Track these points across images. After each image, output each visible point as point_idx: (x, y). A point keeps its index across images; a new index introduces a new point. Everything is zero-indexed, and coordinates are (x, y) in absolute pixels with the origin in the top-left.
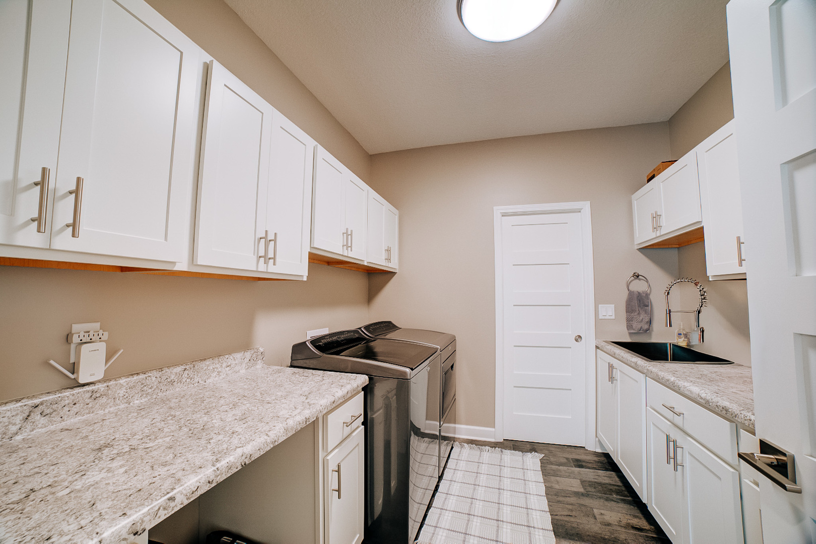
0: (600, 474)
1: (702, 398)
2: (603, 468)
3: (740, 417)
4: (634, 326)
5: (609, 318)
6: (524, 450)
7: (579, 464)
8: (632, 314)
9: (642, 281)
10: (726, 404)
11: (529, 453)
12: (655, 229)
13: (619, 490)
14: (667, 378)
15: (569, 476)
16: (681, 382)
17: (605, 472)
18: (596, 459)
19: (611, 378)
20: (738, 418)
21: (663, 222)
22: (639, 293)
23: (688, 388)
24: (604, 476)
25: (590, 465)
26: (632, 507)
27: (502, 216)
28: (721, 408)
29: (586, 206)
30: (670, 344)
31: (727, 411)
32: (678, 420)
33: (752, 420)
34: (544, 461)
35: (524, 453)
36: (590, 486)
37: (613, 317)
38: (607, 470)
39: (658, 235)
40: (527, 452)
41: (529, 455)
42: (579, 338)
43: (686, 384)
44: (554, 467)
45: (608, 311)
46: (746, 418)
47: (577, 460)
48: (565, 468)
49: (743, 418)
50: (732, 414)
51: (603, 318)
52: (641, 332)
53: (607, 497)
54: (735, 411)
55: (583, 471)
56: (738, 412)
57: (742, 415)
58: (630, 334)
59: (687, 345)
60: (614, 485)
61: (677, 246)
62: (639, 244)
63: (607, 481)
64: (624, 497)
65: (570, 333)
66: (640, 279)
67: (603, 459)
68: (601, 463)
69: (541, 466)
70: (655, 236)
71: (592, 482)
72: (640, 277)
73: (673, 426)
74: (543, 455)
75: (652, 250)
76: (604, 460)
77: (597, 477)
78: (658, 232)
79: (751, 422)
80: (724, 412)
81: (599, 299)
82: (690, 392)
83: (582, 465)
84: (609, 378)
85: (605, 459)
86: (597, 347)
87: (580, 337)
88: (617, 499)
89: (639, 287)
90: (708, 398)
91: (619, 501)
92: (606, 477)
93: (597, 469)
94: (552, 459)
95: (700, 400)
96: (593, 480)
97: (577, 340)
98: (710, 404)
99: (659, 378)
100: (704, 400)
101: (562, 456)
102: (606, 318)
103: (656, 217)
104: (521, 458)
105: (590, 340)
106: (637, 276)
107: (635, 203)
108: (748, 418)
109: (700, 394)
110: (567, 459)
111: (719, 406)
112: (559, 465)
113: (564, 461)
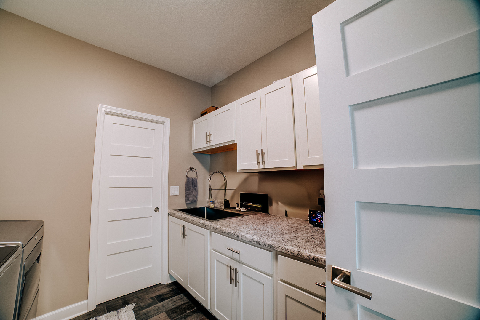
0: (175, 300)
1: (254, 241)
2: (176, 294)
3: (279, 249)
4: (190, 199)
5: (176, 194)
6: (117, 307)
7: (161, 298)
8: (189, 192)
9: (194, 172)
10: (270, 242)
11: (123, 308)
12: (207, 142)
13: (188, 305)
14: (229, 232)
15: (158, 312)
16: (239, 233)
17: (177, 296)
18: (169, 289)
19: (183, 235)
20: (278, 249)
21: (212, 138)
22: (193, 179)
23: (244, 236)
24: (178, 300)
25: (168, 296)
26: (199, 314)
27: (106, 114)
28: (267, 245)
29: (168, 121)
30: (206, 207)
31: (271, 246)
32: (236, 256)
33: (287, 249)
34: (137, 309)
35: (118, 310)
36: (173, 313)
37: (178, 194)
38: (178, 294)
39: (209, 145)
40: (120, 308)
41: (123, 310)
42: (157, 210)
43: (243, 234)
44: (145, 311)
45: (176, 190)
46: (283, 249)
47: (159, 296)
48: (153, 307)
49: (281, 248)
50: (274, 248)
51: (172, 195)
52: (193, 202)
53: (185, 316)
54: (276, 245)
55: (165, 303)
56: (278, 246)
57: (281, 247)
58: (187, 204)
59: (215, 207)
60: (185, 304)
61: (210, 154)
62: (194, 150)
63: (180, 303)
64: (192, 309)
65: (152, 206)
66: (193, 171)
67: (173, 287)
68: (173, 290)
69: (135, 316)
70: (206, 146)
71: (173, 309)
72: (193, 169)
73: (231, 260)
74: (134, 304)
75: (199, 154)
76: (175, 288)
77: (174, 303)
78: (209, 144)
79: (286, 250)
80: (269, 247)
81: (171, 183)
82: (246, 239)
83: (163, 298)
84: (182, 234)
85: (174, 286)
86: (169, 215)
87: (158, 208)
88: (190, 313)
89: (192, 175)
90: (259, 240)
91: (191, 314)
92: (179, 300)
93: (173, 297)
94: (142, 304)
95: (254, 242)
96: (173, 307)
97: (156, 211)
98: (260, 244)
99: (223, 232)
100: (256, 242)
101: (148, 298)
102: (174, 194)
103: (209, 135)
104: (116, 317)
105: (165, 210)
106: (191, 169)
107: (194, 126)
108: (284, 248)
109: (253, 239)
110: (152, 298)
111: (266, 244)
112: (148, 307)
113: (151, 300)
